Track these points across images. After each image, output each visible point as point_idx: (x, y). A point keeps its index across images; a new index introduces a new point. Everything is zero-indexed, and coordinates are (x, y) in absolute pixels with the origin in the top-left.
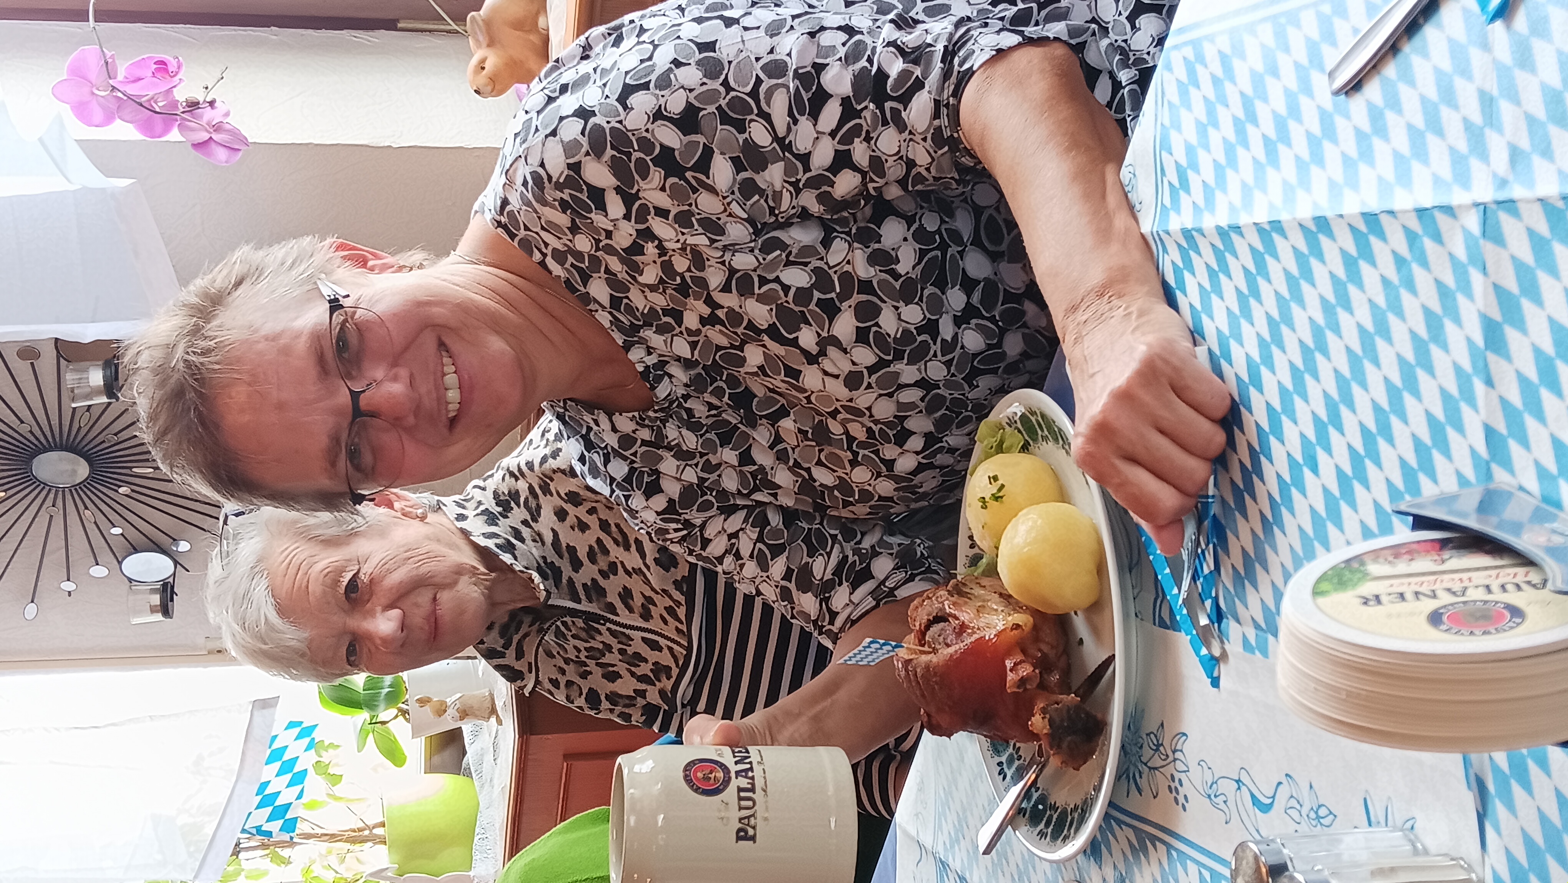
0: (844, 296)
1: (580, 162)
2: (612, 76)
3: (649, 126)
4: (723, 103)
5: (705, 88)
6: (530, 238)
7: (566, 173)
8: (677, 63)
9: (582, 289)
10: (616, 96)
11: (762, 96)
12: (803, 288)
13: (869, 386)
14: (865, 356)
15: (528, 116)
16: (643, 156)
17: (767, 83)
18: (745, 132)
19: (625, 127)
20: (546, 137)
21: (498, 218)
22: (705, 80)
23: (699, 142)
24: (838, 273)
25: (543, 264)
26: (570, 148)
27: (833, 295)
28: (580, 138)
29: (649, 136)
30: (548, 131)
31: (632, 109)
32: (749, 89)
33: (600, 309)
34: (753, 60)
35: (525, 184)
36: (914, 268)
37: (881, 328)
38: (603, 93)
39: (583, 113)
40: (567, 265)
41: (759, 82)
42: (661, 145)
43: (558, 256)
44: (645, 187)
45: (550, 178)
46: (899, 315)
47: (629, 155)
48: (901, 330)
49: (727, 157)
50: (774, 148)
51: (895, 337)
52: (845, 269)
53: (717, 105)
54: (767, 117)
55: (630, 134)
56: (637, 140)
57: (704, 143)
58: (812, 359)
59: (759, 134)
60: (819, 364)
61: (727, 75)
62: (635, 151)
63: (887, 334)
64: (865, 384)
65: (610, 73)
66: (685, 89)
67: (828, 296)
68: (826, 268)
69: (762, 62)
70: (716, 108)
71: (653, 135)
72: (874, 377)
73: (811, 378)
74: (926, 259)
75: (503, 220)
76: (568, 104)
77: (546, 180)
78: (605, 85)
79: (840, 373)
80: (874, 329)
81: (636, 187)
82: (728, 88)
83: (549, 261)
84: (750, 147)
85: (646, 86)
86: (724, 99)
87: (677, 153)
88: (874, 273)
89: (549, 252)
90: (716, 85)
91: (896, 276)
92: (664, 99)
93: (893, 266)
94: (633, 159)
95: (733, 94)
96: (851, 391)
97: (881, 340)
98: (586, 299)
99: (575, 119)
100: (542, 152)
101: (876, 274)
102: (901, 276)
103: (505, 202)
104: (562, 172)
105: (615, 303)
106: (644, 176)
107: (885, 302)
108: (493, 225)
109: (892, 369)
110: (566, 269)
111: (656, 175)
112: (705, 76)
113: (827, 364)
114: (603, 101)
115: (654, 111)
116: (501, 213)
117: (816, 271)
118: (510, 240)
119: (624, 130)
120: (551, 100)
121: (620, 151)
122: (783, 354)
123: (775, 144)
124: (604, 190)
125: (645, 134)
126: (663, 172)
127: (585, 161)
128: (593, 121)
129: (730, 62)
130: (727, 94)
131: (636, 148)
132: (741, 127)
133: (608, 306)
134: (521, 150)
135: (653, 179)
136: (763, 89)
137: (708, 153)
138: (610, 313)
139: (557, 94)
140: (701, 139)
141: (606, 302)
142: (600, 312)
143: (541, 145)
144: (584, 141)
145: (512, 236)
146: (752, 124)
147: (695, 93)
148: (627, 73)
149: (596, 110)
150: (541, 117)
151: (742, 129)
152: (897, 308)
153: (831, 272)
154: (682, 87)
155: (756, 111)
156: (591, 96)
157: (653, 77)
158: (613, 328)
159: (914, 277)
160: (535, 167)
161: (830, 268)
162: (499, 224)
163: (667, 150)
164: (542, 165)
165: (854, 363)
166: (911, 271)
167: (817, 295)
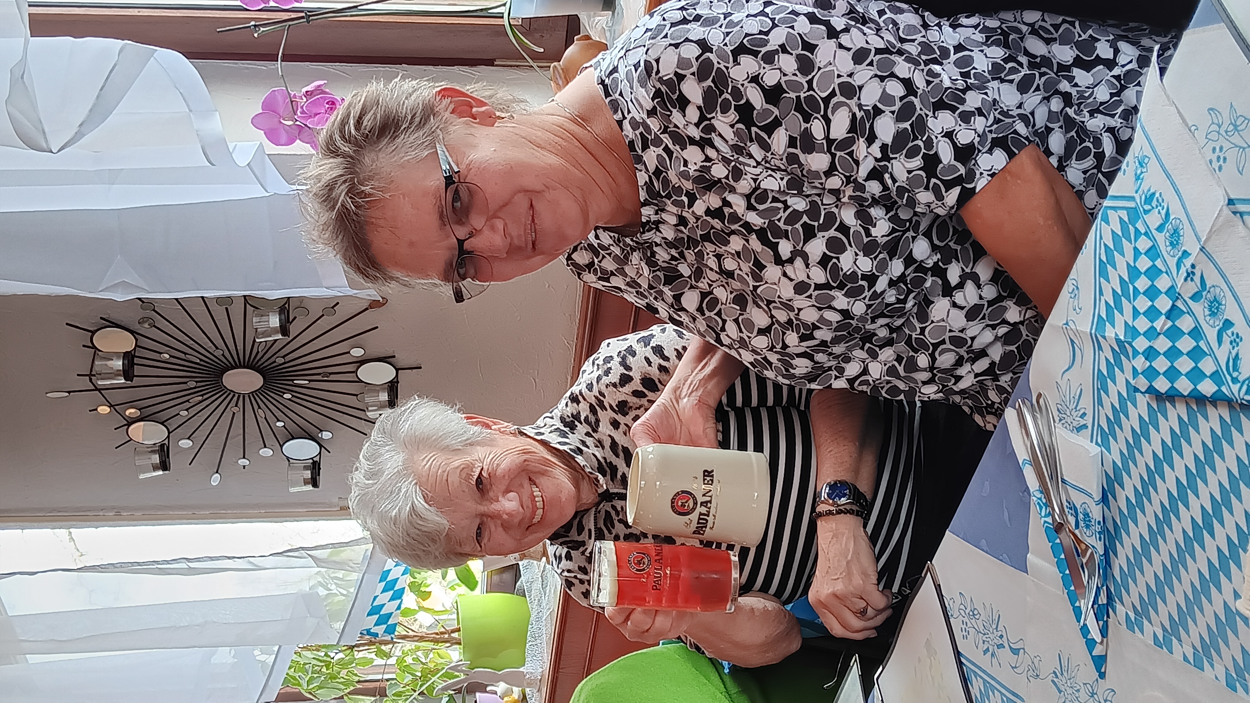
0: (824, 228)
1: (685, 76)
2: (735, 29)
3: (746, 83)
4: (803, 95)
5: (795, 78)
6: (620, 103)
7: (671, 76)
8: (783, 49)
9: (640, 152)
10: (732, 48)
11: (831, 105)
12: (798, 211)
13: (810, 297)
14: (819, 276)
15: (663, 23)
16: (731, 99)
17: (839, 98)
18: (808, 123)
19: (729, 73)
20: (670, 45)
21: (604, 78)
22: (797, 72)
23: (773, 113)
24: (826, 211)
25: (620, 123)
26: (683, 63)
27: (816, 224)
28: (694, 61)
29: (742, 89)
30: (673, 42)
31: (739, 64)
32: (824, 95)
33: (644, 170)
34: (836, 76)
35: (636, 66)
36: (883, 236)
37: (839, 262)
38: (724, 40)
39: (704, 45)
40: (637, 132)
41: (833, 94)
42: (748, 100)
43: (635, 124)
44: (719, 118)
45: (658, 72)
46: (856, 260)
47: (722, 92)
48: (852, 270)
49: (788, 133)
50: (823, 143)
51: (845, 274)
52: (832, 210)
53: (798, 94)
54: (828, 121)
55: (730, 80)
56: (732, 87)
57: (776, 116)
58: (779, 261)
59: (817, 129)
60: (783, 266)
61: (814, 77)
62: (727, 92)
63: (842, 269)
64: (808, 294)
65: (734, 27)
66: (781, 72)
67: (813, 223)
68: (820, 203)
69: (841, 80)
70: (796, 97)
71: (745, 90)
72: (817, 292)
73: (772, 272)
74: (894, 235)
75: (607, 81)
76: (696, 31)
77: (654, 72)
78: (728, 34)
79: (795, 278)
80: (834, 260)
81: (713, 115)
82: (811, 88)
83: (626, 124)
84: (807, 135)
85: (755, 54)
86: (804, 93)
87: (755, 112)
88: (855, 224)
89: (629, 117)
90: (803, 80)
91: (868, 234)
92: (765, 71)
93: (870, 227)
94: (723, 97)
95: (811, 92)
96: (795, 293)
97: (836, 269)
98: (639, 159)
99: (696, 45)
100: (662, 53)
101: (856, 226)
102: (871, 236)
103: (615, 70)
104: (669, 74)
105: (658, 172)
106: (725, 111)
107: (851, 246)
108: (598, 81)
109: (832, 293)
110: (636, 135)
111: (733, 115)
112: (798, 69)
113: (789, 269)
114: (721, 45)
115: (754, 75)
116: (608, 76)
117: (813, 203)
118: (604, 97)
119: (727, 75)
120: (685, 21)
121: (716, 86)
122: (759, 250)
123: (824, 141)
124: (690, 102)
125: (740, 86)
126: (738, 117)
127: (689, 78)
128: (708, 54)
129: (819, 68)
130: (808, 91)
131: (729, 91)
132: (807, 118)
133: (651, 172)
134: (648, 42)
135: (728, 116)
136: (834, 100)
137: (776, 123)
138: (650, 177)
139: (691, 19)
140: (776, 112)
141: (652, 169)
142: (643, 172)
143: (663, 48)
144: (695, 65)
145: (607, 94)
146: (815, 121)
147: (787, 78)
148: (747, 35)
149: (715, 48)
150: (673, 29)
151: (807, 120)
152: (857, 255)
153: (822, 207)
154: (780, 69)
155: (822, 113)
156: (715, 37)
157: (764, 50)
158: (645, 188)
159: (879, 242)
160: (651, 58)
161: (823, 204)
162: (602, 82)
163: (749, 106)
164: (657, 61)
165: (808, 277)
166: (879, 237)
167: (805, 218)
